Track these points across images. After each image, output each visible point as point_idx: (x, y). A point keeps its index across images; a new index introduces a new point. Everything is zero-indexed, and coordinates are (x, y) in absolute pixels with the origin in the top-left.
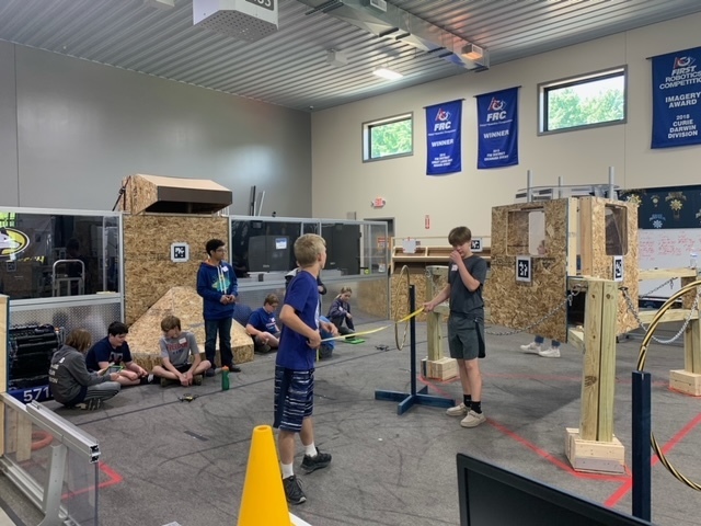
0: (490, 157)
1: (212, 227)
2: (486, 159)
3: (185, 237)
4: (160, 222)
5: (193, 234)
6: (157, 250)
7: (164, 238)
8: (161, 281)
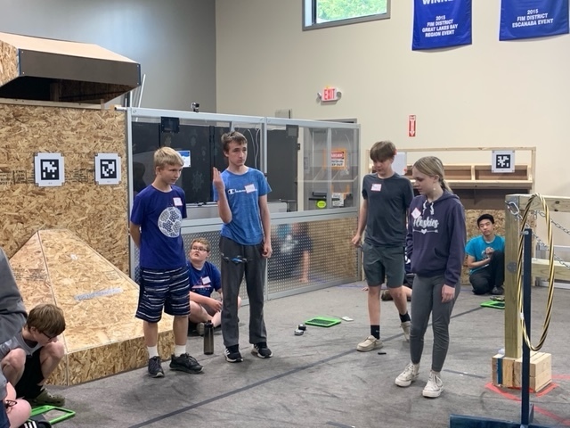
0: (521, 22)
1: (101, 127)
2: (515, 25)
3: (58, 142)
4: (17, 116)
5: (71, 138)
6: (13, 166)
7: (23, 144)
8: (20, 220)
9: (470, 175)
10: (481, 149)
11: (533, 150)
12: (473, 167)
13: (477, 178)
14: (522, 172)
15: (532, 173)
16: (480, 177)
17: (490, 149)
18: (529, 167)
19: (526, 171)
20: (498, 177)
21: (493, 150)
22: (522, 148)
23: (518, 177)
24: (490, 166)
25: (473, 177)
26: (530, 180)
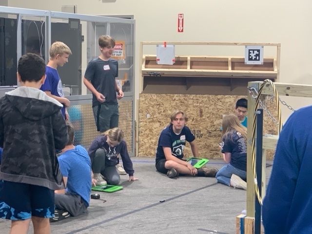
9: (228, 66)
10: (236, 44)
11: (278, 46)
12: (230, 59)
13: (233, 69)
14: (269, 64)
15: (277, 65)
16: (235, 68)
17: (243, 44)
18: (275, 60)
19: (273, 63)
20: (250, 68)
21: (246, 45)
22: (269, 44)
23: (266, 68)
24: (244, 59)
25: (230, 68)
26: (275, 71)
